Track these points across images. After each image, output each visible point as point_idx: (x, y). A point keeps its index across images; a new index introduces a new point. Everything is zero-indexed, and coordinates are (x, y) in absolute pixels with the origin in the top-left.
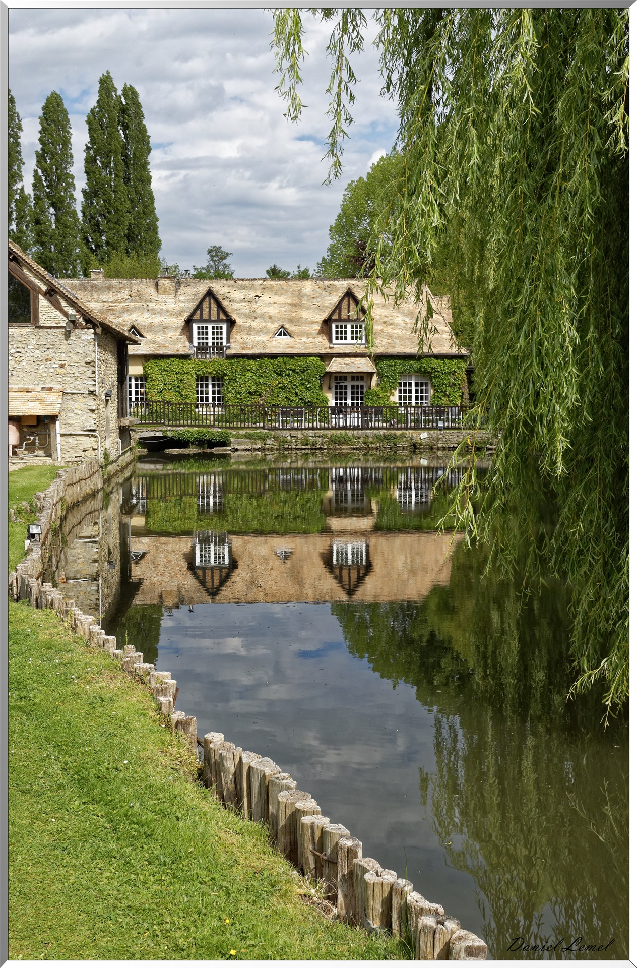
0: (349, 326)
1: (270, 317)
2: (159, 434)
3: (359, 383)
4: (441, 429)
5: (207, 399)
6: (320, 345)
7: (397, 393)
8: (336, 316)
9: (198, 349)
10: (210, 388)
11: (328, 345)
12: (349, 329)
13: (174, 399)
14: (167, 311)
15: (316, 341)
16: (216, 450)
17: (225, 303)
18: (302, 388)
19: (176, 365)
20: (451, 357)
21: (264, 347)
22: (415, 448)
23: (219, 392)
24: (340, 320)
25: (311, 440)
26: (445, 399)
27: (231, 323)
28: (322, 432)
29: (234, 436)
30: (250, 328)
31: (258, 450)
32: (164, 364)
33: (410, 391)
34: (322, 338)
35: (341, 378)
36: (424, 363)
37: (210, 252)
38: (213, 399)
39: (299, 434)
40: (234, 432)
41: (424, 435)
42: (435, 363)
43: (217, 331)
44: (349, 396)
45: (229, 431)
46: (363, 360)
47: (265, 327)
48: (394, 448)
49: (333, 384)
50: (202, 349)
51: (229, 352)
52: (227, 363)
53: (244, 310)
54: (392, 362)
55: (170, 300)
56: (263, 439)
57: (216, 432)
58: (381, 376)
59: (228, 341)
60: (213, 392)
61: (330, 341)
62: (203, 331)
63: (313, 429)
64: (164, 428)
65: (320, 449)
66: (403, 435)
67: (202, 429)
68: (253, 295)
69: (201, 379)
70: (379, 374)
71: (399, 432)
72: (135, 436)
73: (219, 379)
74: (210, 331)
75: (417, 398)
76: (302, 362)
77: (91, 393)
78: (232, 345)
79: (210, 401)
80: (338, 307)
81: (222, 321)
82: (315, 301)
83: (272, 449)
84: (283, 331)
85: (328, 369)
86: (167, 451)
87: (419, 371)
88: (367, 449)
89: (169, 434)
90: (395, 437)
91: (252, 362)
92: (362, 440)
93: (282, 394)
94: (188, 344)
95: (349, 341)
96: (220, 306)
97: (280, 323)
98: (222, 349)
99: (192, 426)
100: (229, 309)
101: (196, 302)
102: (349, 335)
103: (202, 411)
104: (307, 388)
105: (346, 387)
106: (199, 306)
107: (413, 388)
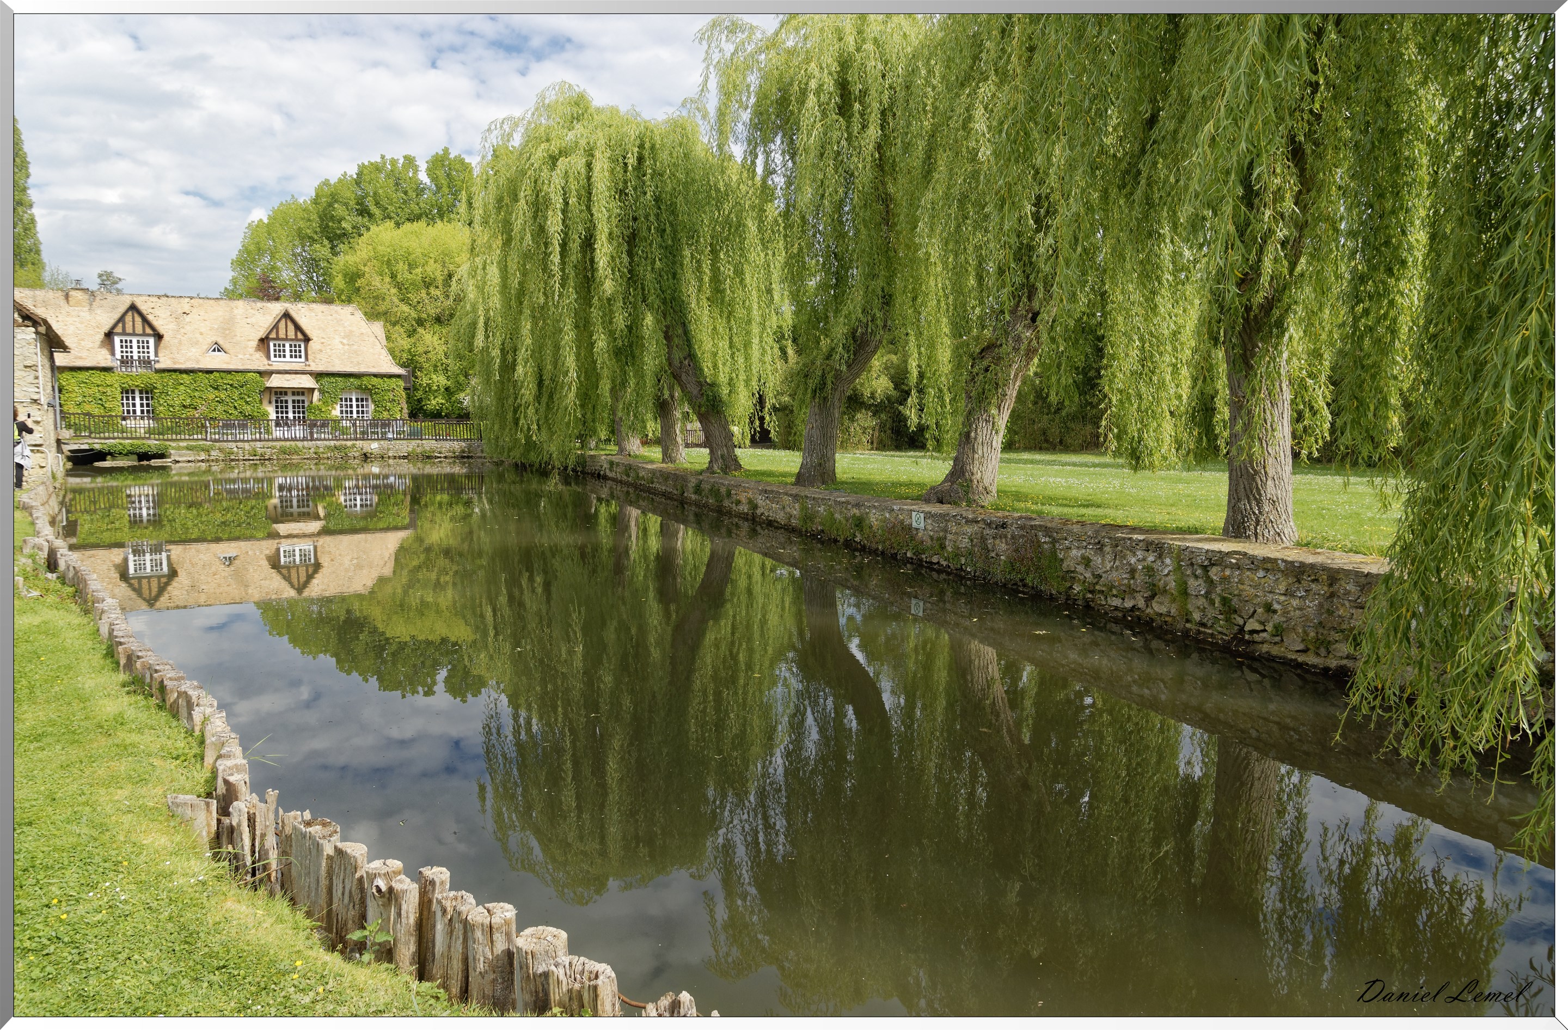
0: (287, 345)
1: (201, 334)
2: (86, 447)
3: (300, 398)
4: (390, 440)
5: (134, 412)
6: (258, 362)
7: (338, 407)
8: (273, 335)
9: (122, 362)
10: (138, 401)
11: (266, 362)
12: (287, 348)
13: (96, 411)
14: (81, 323)
15: (254, 358)
16: (154, 462)
17: (150, 318)
18: (242, 402)
19: (97, 378)
20: (391, 376)
21: (198, 362)
22: (366, 457)
23: (148, 405)
24: (277, 339)
25: (260, 451)
26: (385, 413)
27: (159, 337)
28: (270, 444)
29: (174, 448)
30: (180, 343)
31: (202, 461)
32: (82, 376)
33: (351, 406)
34: (260, 356)
35: (281, 393)
36: (365, 381)
37: (100, 276)
38: (142, 412)
39: (247, 446)
40: (173, 444)
41: (375, 445)
42: (375, 381)
43: (143, 346)
44: (290, 409)
45: (168, 443)
46: (304, 377)
47: (197, 343)
48: (346, 457)
49: (274, 399)
50: (125, 362)
51: (158, 366)
52: (157, 376)
53: (172, 326)
54: (333, 380)
55: (85, 313)
56: (207, 451)
57: (153, 444)
58: (322, 392)
59: (156, 355)
60: (142, 405)
61: (268, 358)
62: (126, 345)
63: (260, 440)
64: (90, 441)
65: (269, 459)
66: (354, 446)
67: (135, 442)
68: (181, 311)
69: (127, 392)
70: (320, 390)
71: (349, 443)
72: (66, 448)
73: (148, 392)
74: (135, 344)
75: (358, 412)
76: (239, 377)
77: (35, 401)
78: (161, 358)
79: (138, 413)
80: (276, 327)
81: (149, 335)
82: (249, 321)
83: (217, 461)
84: (218, 348)
85: (268, 385)
86: (97, 464)
87: (359, 387)
88: (318, 459)
89: (97, 447)
90: (346, 447)
91: (184, 376)
92: (312, 450)
93: (220, 408)
94: (109, 357)
95: (288, 358)
96: (145, 320)
97: (214, 339)
98: (149, 363)
99: (123, 438)
100: (156, 323)
101: (117, 316)
102: (288, 353)
103: (130, 423)
104: (247, 402)
105: (286, 402)
106: (121, 319)
107: (354, 403)
